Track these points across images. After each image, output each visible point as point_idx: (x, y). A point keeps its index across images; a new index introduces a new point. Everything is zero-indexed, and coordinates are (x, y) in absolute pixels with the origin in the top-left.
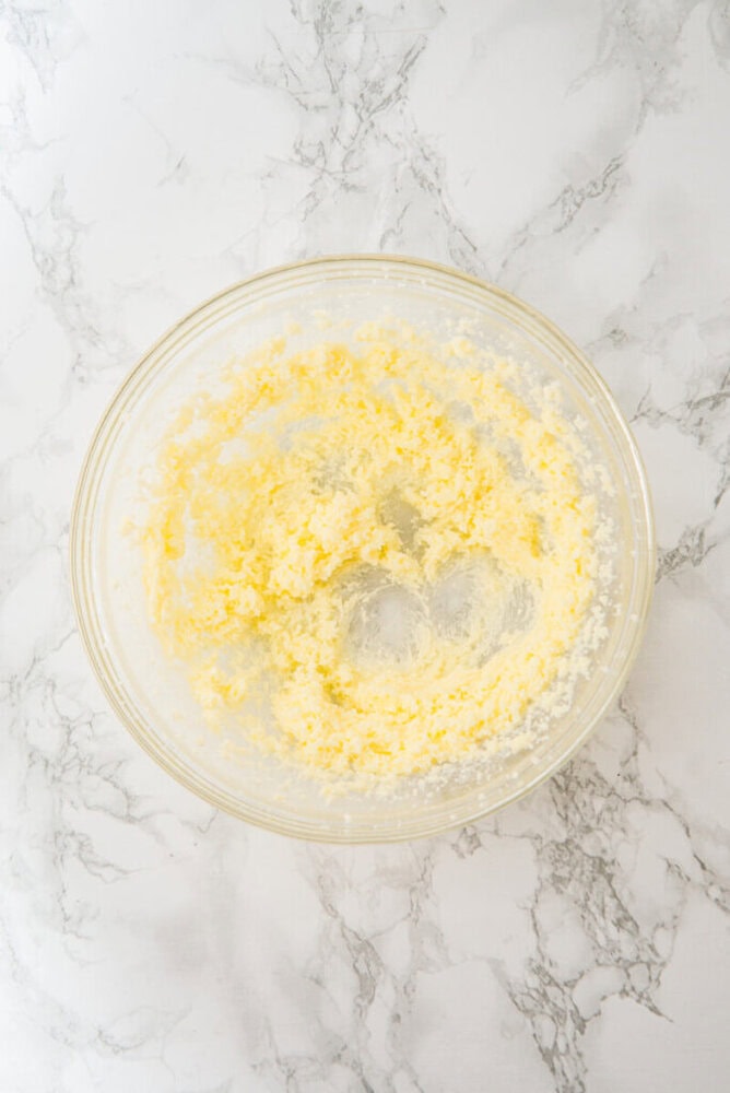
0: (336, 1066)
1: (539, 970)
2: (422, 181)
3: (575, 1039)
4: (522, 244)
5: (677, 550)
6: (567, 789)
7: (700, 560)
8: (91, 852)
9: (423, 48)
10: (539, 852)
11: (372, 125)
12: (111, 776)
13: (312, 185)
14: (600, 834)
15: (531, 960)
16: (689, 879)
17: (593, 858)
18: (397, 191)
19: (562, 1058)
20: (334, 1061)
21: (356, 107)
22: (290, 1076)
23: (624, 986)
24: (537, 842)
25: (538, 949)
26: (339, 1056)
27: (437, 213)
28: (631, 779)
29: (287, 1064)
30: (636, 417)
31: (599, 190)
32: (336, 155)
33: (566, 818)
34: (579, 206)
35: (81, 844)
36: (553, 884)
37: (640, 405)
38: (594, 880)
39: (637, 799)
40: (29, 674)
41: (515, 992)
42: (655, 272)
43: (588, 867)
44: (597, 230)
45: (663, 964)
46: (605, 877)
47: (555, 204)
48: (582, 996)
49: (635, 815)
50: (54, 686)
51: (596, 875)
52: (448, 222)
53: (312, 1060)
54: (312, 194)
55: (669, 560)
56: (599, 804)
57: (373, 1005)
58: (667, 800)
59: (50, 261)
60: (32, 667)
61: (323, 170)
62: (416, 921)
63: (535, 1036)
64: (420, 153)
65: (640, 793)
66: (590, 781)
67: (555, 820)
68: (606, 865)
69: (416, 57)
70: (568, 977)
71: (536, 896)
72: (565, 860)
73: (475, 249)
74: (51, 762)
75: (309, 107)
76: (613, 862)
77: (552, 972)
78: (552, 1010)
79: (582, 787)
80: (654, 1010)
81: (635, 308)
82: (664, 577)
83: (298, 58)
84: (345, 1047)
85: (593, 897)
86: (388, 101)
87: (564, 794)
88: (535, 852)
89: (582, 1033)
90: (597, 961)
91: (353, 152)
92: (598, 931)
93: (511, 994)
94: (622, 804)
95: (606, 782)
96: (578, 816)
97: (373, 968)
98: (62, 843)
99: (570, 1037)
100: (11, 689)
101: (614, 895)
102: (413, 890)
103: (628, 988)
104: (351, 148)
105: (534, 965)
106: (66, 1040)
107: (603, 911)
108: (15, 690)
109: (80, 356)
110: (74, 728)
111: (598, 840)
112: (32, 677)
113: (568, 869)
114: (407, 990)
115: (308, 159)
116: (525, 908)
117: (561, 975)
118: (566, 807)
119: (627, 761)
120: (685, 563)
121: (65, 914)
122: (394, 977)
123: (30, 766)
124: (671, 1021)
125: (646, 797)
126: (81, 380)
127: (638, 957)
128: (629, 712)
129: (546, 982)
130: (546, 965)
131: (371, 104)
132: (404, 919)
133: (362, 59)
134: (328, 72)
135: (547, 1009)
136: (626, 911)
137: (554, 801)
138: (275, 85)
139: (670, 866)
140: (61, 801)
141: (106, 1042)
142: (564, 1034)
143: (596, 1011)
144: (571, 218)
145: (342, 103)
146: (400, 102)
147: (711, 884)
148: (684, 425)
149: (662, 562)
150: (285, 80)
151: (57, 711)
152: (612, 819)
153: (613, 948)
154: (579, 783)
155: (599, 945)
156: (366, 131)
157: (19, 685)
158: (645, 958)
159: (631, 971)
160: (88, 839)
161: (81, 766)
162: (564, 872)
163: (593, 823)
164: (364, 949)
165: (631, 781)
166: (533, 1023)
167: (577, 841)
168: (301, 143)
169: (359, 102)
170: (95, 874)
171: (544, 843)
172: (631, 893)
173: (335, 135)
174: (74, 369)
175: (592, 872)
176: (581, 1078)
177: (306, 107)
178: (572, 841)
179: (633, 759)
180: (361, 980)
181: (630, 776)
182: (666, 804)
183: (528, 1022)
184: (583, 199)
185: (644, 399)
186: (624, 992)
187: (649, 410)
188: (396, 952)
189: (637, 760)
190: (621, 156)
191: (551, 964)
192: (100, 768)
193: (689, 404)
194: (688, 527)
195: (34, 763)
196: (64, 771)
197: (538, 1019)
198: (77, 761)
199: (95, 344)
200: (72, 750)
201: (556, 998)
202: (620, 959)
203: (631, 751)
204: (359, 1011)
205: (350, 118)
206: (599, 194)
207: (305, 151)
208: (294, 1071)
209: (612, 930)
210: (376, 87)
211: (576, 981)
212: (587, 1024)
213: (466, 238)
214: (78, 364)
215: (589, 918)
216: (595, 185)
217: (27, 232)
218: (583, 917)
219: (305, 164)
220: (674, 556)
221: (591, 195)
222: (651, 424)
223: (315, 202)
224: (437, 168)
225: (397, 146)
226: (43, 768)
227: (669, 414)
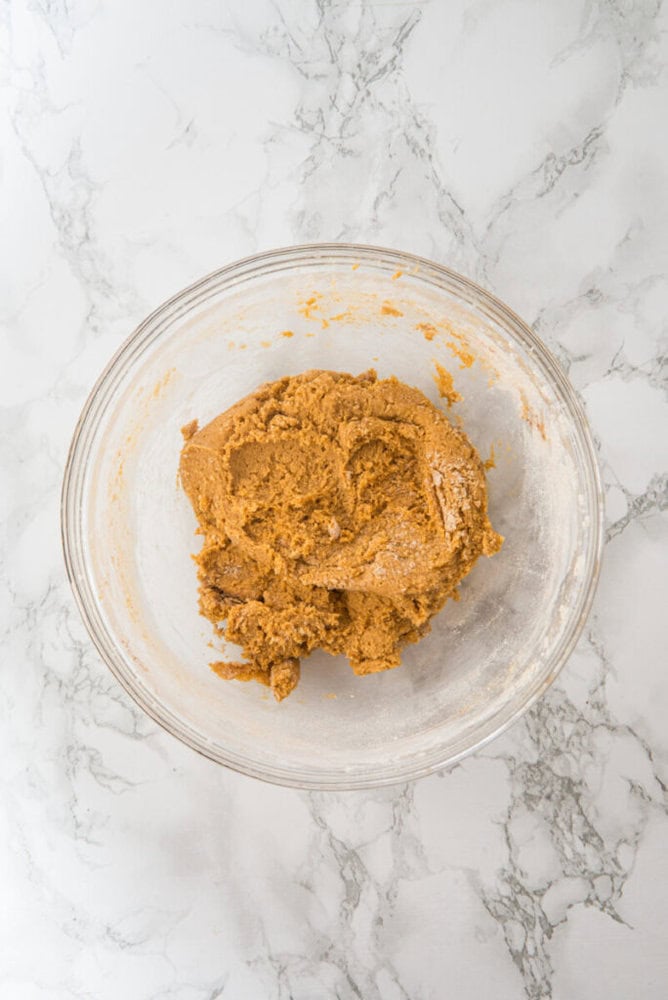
0: (324, 964)
1: (511, 880)
2: (415, 148)
3: (542, 943)
4: (506, 208)
5: (646, 496)
6: (539, 715)
8: (100, 765)
9: (417, 21)
10: (512, 773)
11: (369, 93)
12: (119, 697)
13: (312, 149)
14: (567, 756)
15: (504, 870)
16: (650, 799)
17: (562, 778)
18: (390, 156)
19: (530, 959)
20: (321, 959)
21: (353, 76)
22: (282, 971)
23: (589, 895)
24: (512, 764)
25: (510, 860)
26: (327, 955)
27: (428, 178)
28: (598, 706)
29: (277, 961)
30: (609, 372)
31: (581, 155)
32: (334, 121)
33: (538, 742)
34: (560, 172)
35: (92, 759)
36: (525, 802)
37: (614, 360)
38: (563, 798)
39: (602, 725)
40: (44, 601)
41: (488, 898)
42: (630, 236)
43: (557, 787)
44: (576, 195)
45: (625, 876)
46: (573, 796)
47: (537, 171)
48: (550, 904)
49: (602, 739)
50: (67, 612)
51: (565, 794)
52: (438, 186)
53: (303, 958)
54: (311, 158)
55: (637, 505)
56: (569, 729)
57: (358, 909)
58: (631, 726)
59: (66, 218)
60: (47, 595)
61: (322, 136)
62: (399, 834)
63: (506, 939)
64: (414, 122)
65: (607, 720)
66: (561, 708)
67: (528, 743)
68: (574, 785)
69: (410, 30)
70: (538, 886)
71: (509, 812)
72: (536, 779)
73: (462, 212)
74: (64, 682)
75: (310, 75)
76: (581, 783)
77: (522, 881)
78: (522, 917)
79: (553, 714)
80: (616, 917)
81: (611, 270)
82: (632, 521)
83: (300, 29)
84: (332, 947)
85: (562, 815)
86: (383, 71)
87: (536, 720)
88: (508, 773)
89: (550, 937)
90: (564, 872)
91: (350, 119)
92: (565, 845)
93: (484, 902)
94: (589, 731)
95: (576, 710)
96: (549, 740)
97: (358, 875)
98: (74, 757)
99: (538, 942)
100: (28, 615)
101: (581, 813)
102: (395, 805)
103: (592, 897)
104: (350, 115)
105: (506, 876)
106: (78, 935)
107: (571, 828)
108: (32, 616)
109: (93, 307)
110: (86, 651)
111: (567, 763)
113: (538, 788)
114: (389, 896)
115: (307, 124)
116: (499, 823)
117: (530, 883)
118: (538, 732)
119: (595, 690)
120: (653, 508)
121: (77, 822)
122: (378, 884)
123: (45, 686)
124: (632, 928)
125: (613, 723)
126: (95, 329)
127: (602, 869)
128: (599, 645)
129: (517, 890)
130: (518, 876)
131: (367, 73)
132: (388, 831)
133: (360, 31)
134: (328, 42)
135: (518, 915)
136: (591, 827)
137: (527, 725)
138: (279, 54)
139: (633, 786)
140: (73, 718)
141: (114, 939)
142: (533, 938)
143: (563, 919)
144: (553, 185)
145: (340, 72)
146: (395, 72)
148: (654, 380)
150: (287, 51)
151: (70, 635)
152: (581, 744)
153: (579, 860)
154: (550, 710)
155: (567, 859)
156: (363, 100)
157: (35, 611)
158: (608, 870)
159: (595, 882)
160: (98, 753)
161: (92, 687)
162: (535, 791)
163: (563, 747)
164: (350, 857)
165: (599, 708)
166: (505, 928)
167: (548, 762)
168: (302, 110)
169: (357, 71)
170: (104, 786)
171: (518, 763)
172: (597, 812)
173: (333, 102)
174: (88, 319)
175: (561, 791)
176: (547, 978)
177: (307, 76)
178: (543, 763)
179: (600, 688)
180: (347, 887)
181: (597, 703)
182: (630, 730)
183: (500, 927)
184: (564, 166)
185: (617, 354)
186: (588, 901)
187: (622, 365)
188: (380, 862)
189: (604, 689)
190: (601, 126)
191: (522, 873)
192: (109, 690)
193: (659, 360)
195: (48, 683)
196: (76, 690)
197: (510, 924)
198: (88, 682)
199: (107, 296)
200: (84, 672)
201: (526, 906)
202: (585, 871)
203: (599, 682)
204: (344, 913)
205: (348, 85)
206: (579, 162)
207: (304, 117)
208: (285, 968)
209: (579, 844)
210: (372, 58)
211: (544, 890)
212: (554, 929)
213: (454, 202)
214: (91, 314)
215: (558, 833)
216: (575, 152)
217: (46, 190)
218: (552, 832)
219: (305, 129)
220: (642, 501)
221: (571, 163)
222: (623, 378)
223: (313, 166)
224: (428, 136)
225: (391, 114)
226: (57, 688)
227: (640, 368)
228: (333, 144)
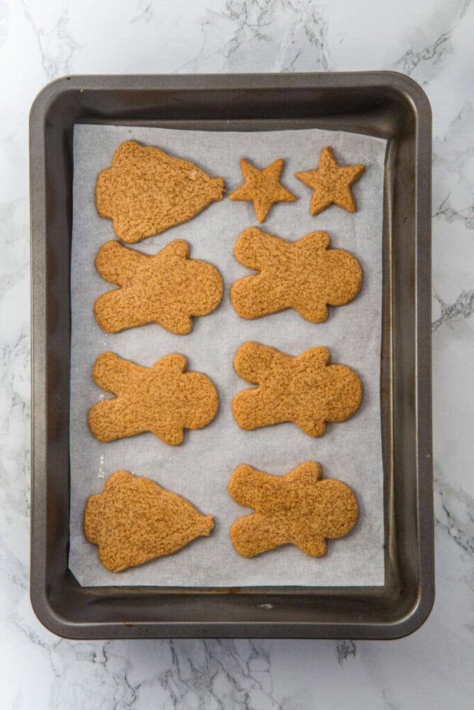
2: (311, 37)
5: (455, 305)
7: (469, 314)
13: (237, 32)
16: (438, 522)
18: (293, 42)
27: (319, 61)
30: (437, 214)
31: (432, 53)
32: (254, 13)
34: (415, 65)
37: (441, 206)
40: (17, 345)
42: (463, 116)
47: (399, 62)
52: (326, 68)
54: (235, 39)
55: (448, 312)
59: (54, 67)
60: (19, 341)
61: (245, 23)
64: (312, 18)
74: (26, 404)
81: (446, 140)
82: (444, 323)
91: (266, 12)
100: (5, 354)
104: (266, 9)
106: (22, 584)
108: (7, 355)
112: (19, 347)
115: (235, 14)
120: (459, 315)
123: (13, 406)
147: (452, 526)
148: (469, 222)
149: (444, 313)
157: (10, 352)
184: (419, 60)
185: (444, 202)
187: (447, 210)
190: (445, 34)
194: (464, 291)
195: (16, 404)
206: (430, 58)
207: (233, 8)
216: (428, 51)
217: (40, 45)
219: (233, 17)
220: (452, 309)
221: (425, 58)
222: (447, 220)
223: (236, 45)
224: (322, 29)
225: (296, 11)
226: (21, 408)
227: (460, 213)
228: (252, 30)
